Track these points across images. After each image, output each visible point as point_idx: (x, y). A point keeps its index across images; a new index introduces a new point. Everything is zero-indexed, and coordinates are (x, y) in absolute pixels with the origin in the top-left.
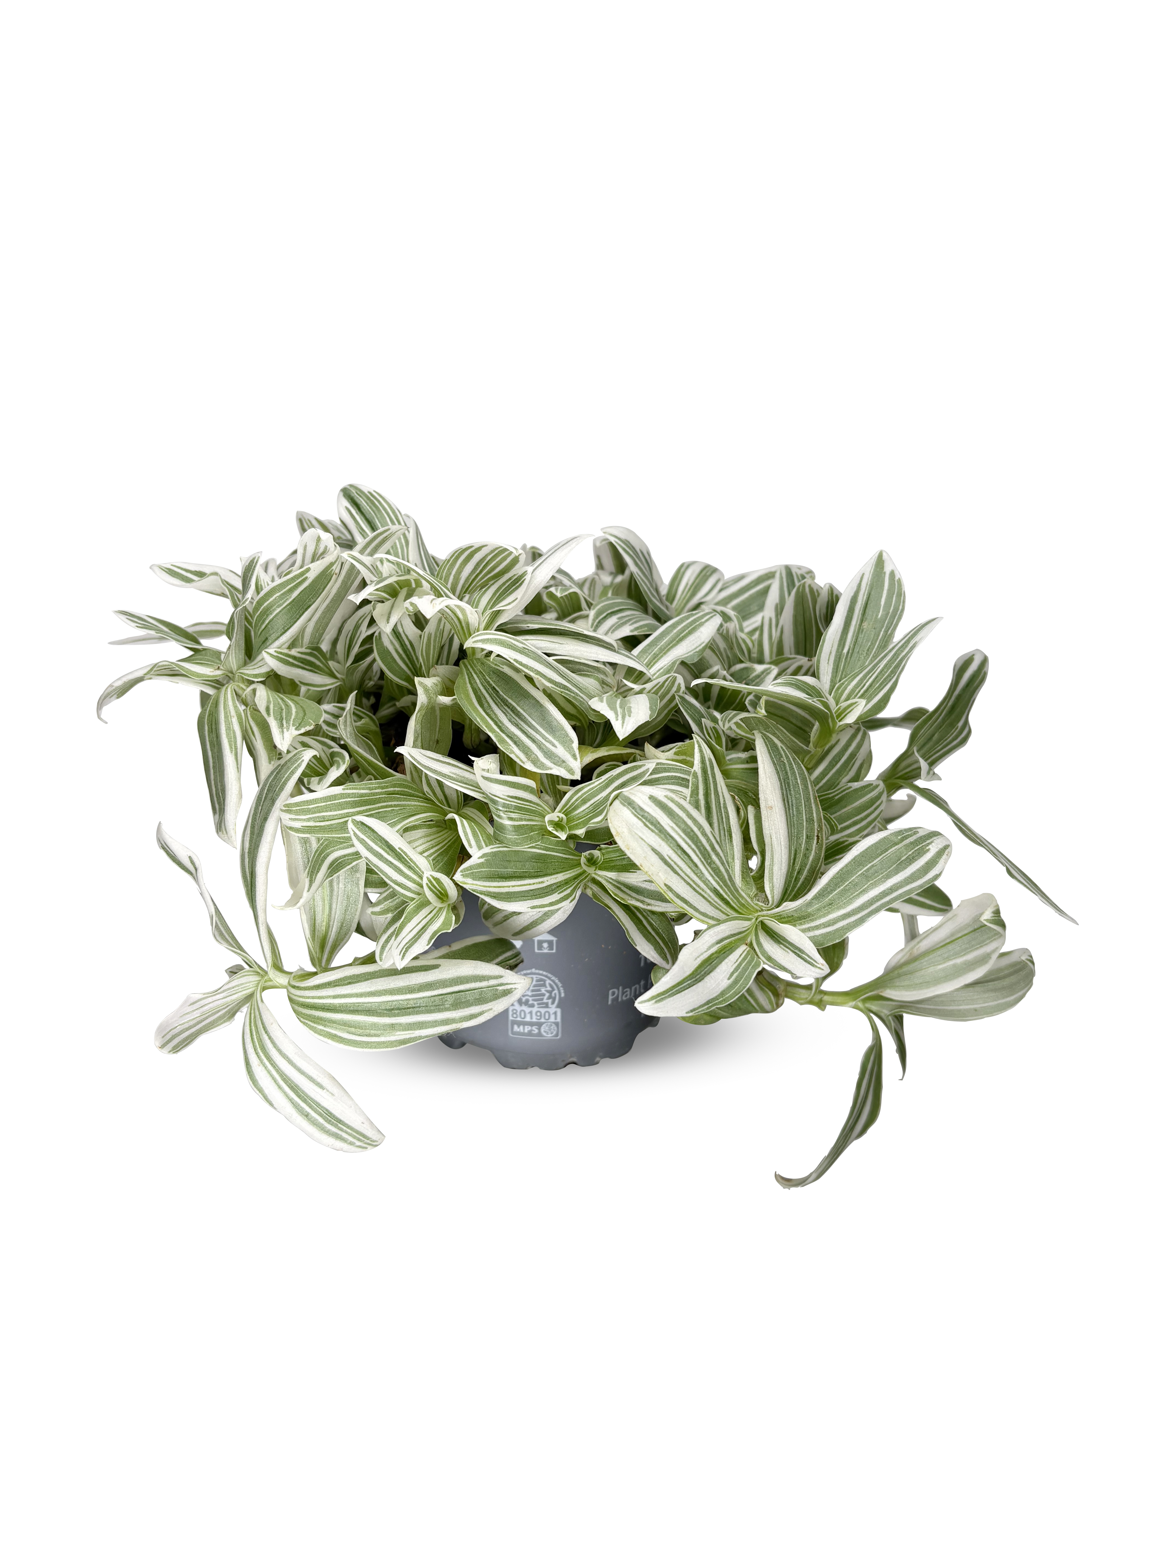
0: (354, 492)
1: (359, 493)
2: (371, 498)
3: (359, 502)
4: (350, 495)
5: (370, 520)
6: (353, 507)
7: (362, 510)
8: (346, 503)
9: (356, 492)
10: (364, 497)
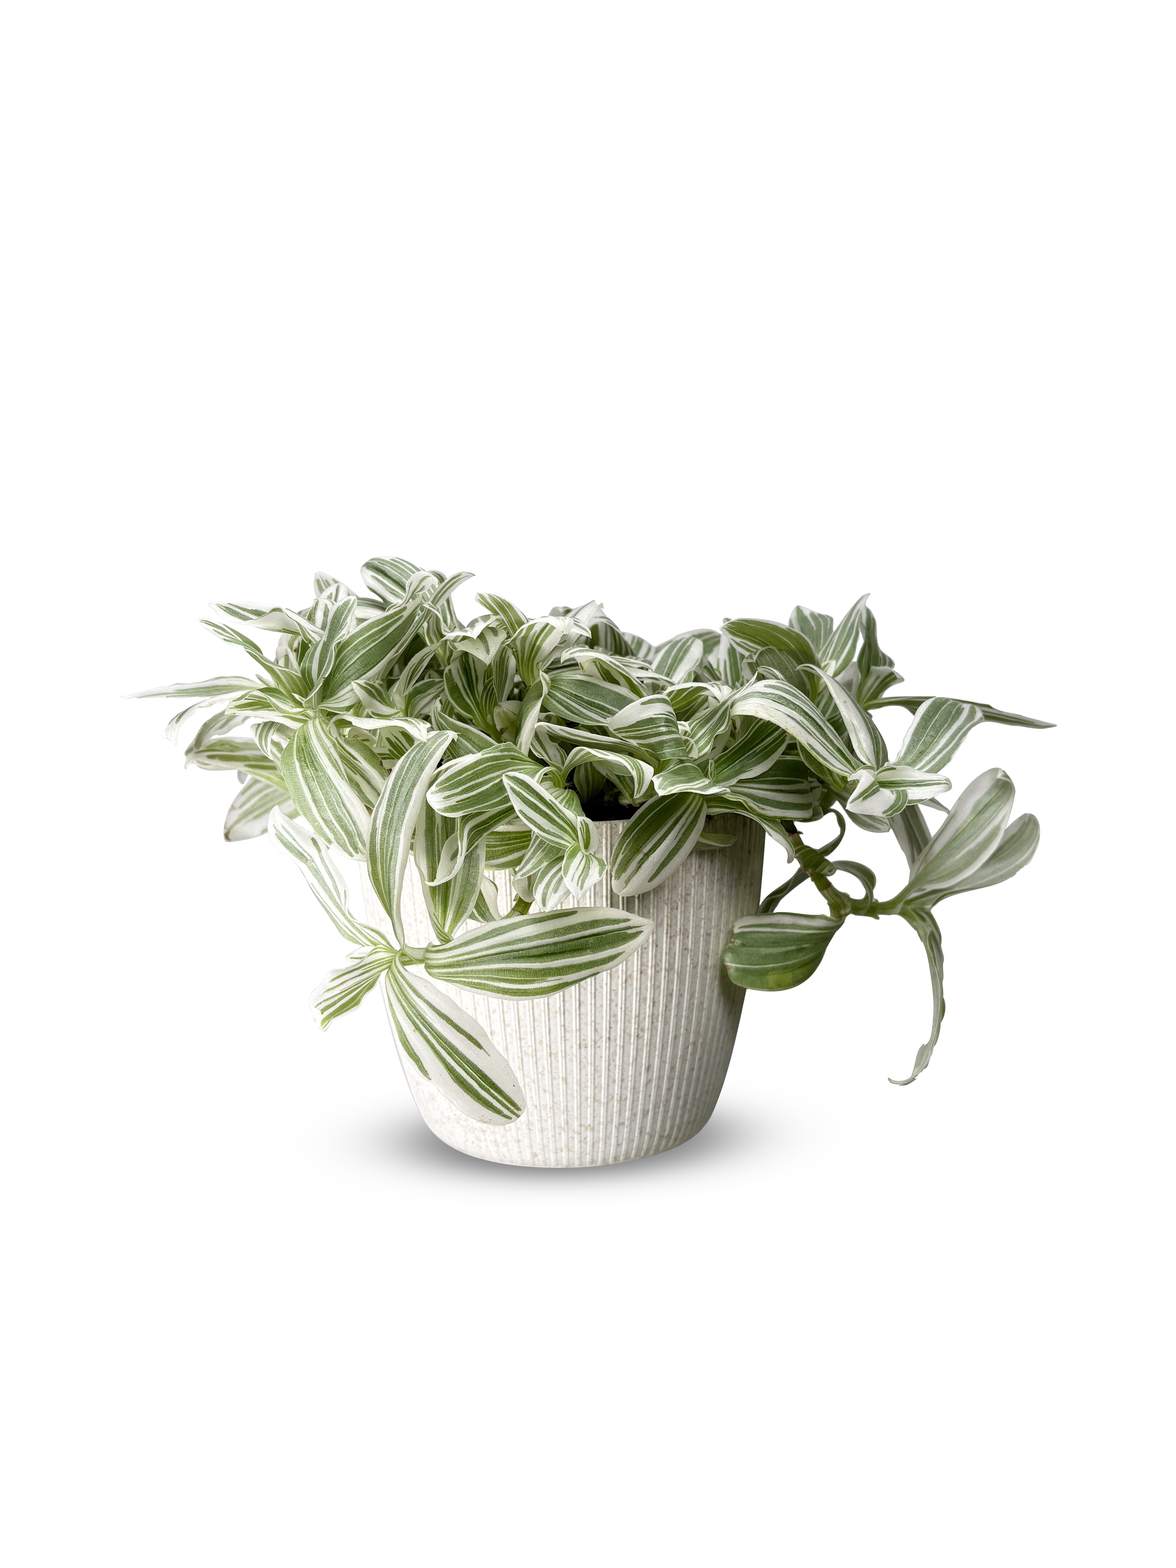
0: (376, 563)
1: (381, 562)
2: (394, 563)
3: (383, 569)
4: (375, 567)
5: (398, 581)
6: (378, 574)
7: (389, 574)
8: (371, 573)
9: (379, 563)
10: (388, 564)
